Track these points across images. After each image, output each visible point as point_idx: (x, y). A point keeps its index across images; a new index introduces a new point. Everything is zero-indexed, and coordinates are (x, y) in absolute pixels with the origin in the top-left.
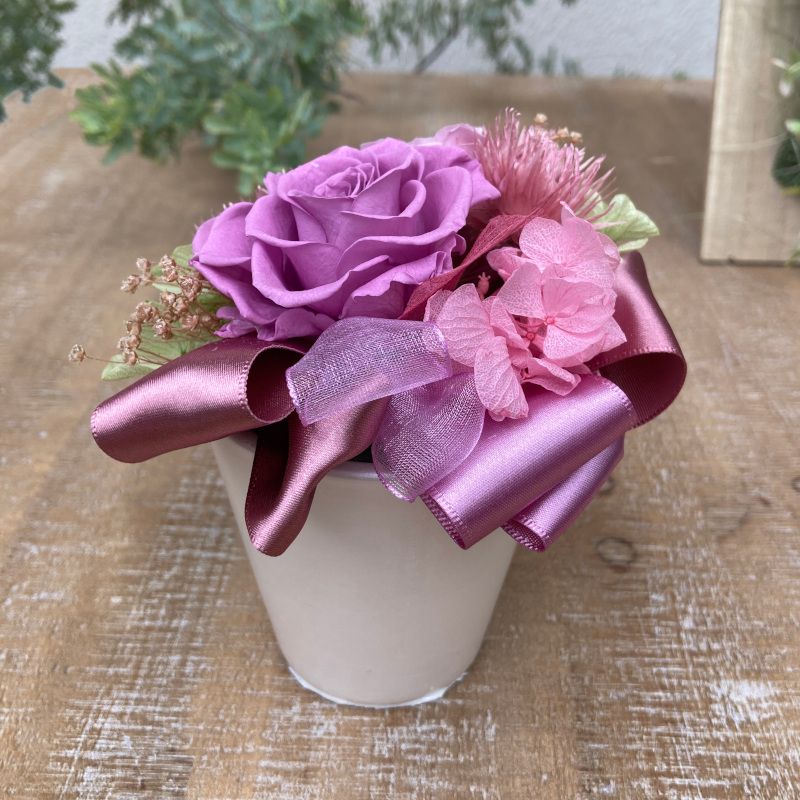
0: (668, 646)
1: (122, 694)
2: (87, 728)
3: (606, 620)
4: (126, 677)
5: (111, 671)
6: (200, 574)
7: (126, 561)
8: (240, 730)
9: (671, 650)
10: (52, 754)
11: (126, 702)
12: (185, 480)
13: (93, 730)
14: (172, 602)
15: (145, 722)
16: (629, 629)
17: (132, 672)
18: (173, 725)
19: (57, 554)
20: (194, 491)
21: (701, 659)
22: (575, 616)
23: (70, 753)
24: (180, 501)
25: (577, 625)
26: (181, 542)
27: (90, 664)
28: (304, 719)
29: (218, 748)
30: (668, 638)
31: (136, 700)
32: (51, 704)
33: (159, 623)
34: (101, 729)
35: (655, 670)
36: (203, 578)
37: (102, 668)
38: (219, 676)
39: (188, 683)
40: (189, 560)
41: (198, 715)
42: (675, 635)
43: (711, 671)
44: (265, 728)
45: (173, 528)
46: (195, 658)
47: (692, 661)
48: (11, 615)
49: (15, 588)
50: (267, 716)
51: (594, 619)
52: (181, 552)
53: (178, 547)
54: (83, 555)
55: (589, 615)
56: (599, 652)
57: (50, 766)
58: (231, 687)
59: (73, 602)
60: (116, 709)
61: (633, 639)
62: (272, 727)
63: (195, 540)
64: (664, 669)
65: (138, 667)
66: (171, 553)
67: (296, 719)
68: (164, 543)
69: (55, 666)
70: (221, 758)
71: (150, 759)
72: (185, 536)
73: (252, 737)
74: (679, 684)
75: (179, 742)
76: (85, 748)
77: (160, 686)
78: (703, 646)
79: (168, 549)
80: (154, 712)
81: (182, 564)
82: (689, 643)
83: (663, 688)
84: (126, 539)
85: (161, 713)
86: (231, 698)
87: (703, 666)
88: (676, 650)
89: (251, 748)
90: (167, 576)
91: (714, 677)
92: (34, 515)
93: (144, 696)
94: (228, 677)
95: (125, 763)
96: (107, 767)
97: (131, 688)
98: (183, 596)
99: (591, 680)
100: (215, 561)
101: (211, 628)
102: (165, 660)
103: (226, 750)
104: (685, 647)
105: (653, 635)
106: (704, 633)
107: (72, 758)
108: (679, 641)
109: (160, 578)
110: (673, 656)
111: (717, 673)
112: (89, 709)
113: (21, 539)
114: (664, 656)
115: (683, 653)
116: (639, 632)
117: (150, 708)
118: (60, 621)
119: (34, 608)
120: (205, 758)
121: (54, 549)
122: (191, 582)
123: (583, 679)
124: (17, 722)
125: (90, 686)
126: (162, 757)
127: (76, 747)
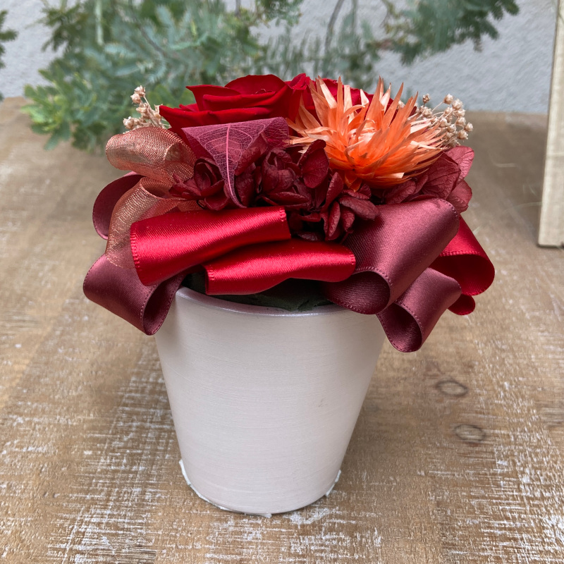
0: (511, 493)
1: (98, 511)
2: (74, 531)
3: (462, 475)
4: (101, 501)
5: (88, 497)
6: (151, 438)
7: (94, 429)
8: (189, 535)
9: (513, 496)
10: (49, 546)
11: (102, 516)
12: (133, 379)
13: (78, 532)
14: (131, 455)
15: (117, 528)
16: (481, 482)
17: (105, 498)
18: (139, 531)
19: (39, 423)
20: (141, 386)
21: (536, 502)
22: (439, 472)
23: (63, 546)
24: (131, 391)
25: (441, 478)
26: (135, 417)
27: (72, 492)
28: (237, 529)
29: (174, 546)
30: (511, 488)
31: (109, 515)
32: (45, 516)
33: (123, 468)
34: (84, 532)
35: (501, 508)
36: (154, 441)
37: (81, 495)
38: (171, 501)
39: (147, 505)
40: (141, 429)
41: (157, 525)
42: (516, 487)
43: (544, 510)
44: (208, 534)
45: (127, 409)
46: (153, 490)
47: (529, 503)
48: (7, 460)
49: (8, 443)
50: (209, 527)
51: (454, 475)
52: (135, 424)
53: (132, 421)
54: (59, 425)
55: (449, 473)
56: (458, 495)
57: (49, 553)
58: (180, 508)
59: (54, 453)
60: (94, 520)
61: (483, 488)
62: (213, 533)
63: (145, 417)
64: (507, 508)
65: (109, 494)
66: (127, 424)
67: (231, 529)
68: (122, 418)
69: (45, 493)
70: (177, 552)
71: (124, 551)
72: (137, 414)
73: (198, 540)
74: (520, 517)
75: (144, 541)
76: (74, 542)
77: (127, 507)
78: (538, 494)
79: (124, 422)
80: (124, 522)
81: (136, 432)
82: (527, 492)
83: (508, 519)
84: (92, 415)
85: (128, 523)
86: (181, 515)
87: (537, 506)
88: (516, 496)
89: (198, 546)
90: (125, 439)
91: (546, 514)
92: (18, 398)
93: (115, 513)
94: (178, 503)
95: (105, 552)
96: (92, 555)
97: (105, 507)
98: (139, 451)
99: (452, 512)
100: (161, 430)
101: (163, 471)
102: (129, 491)
103: (180, 547)
104: (524, 494)
105: (499, 486)
106: (538, 486)
107: (65, 549)
108: (519, 490)
109: (120, 439)
110: (514, 499)
111: (549, 511)
112: (74, 520)
113: (9, 413)
114: (508, 499)
115: (522, 498)
116: (488, 484)
117: (120, 520)
118: (46, 465)
119: (24, 456)
120: (165, 551)
121: (36, 420)
122: (145, 443)
123: (446, 512)
124: (21, 526)
125: (73, 505)
126: (133, 550)
127: (67, 543)
